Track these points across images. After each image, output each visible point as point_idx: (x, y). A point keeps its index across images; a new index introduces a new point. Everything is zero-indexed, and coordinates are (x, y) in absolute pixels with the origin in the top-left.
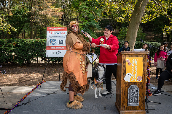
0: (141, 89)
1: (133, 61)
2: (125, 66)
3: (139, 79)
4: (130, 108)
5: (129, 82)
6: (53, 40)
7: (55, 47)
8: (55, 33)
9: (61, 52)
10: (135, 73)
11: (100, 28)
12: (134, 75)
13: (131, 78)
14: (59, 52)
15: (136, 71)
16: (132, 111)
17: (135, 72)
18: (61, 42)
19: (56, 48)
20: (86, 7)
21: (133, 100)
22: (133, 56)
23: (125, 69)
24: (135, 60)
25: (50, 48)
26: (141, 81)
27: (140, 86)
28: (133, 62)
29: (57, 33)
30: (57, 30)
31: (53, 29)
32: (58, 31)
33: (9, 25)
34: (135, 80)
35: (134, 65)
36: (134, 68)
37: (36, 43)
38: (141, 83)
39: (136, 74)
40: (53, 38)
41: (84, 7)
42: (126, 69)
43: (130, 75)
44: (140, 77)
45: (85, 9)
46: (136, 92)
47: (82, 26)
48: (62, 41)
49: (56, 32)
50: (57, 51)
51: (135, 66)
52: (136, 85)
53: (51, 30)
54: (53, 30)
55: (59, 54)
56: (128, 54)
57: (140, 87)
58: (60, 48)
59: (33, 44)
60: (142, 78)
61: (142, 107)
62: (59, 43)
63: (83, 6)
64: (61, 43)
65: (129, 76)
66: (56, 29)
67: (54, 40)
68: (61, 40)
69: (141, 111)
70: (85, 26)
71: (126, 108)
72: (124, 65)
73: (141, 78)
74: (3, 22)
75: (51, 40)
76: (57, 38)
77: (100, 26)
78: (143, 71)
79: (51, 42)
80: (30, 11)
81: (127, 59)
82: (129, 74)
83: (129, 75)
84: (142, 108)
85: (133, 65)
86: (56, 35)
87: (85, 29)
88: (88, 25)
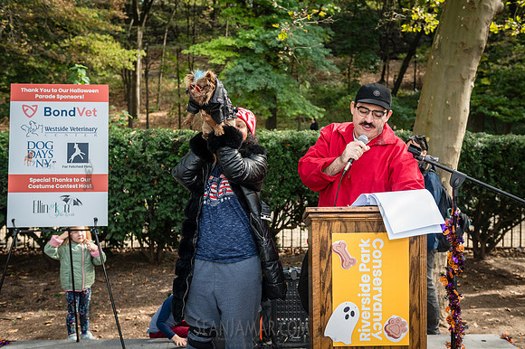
1: (363, 251)
2: (326, 274)
3: (394, 330)
5: (348, 343)
6: (40, 145)
7: (47, 176)
8: (47, 112)
9: (75, 203)
10: (373, 301)
11: (328, 57)
12: (371, 312)
13: (359, 325)
14: (66, 201)
15: (377, 292)
17: (375, 298)
18: (78, 153)
19: (55, 184)
22: (362, 225)
23: (327, 285)
24: (371, 243)
25: (24, 184)
26: (404, 340)
28: (365, 254)
29: (58, 113)
30: (61, 97)
31: (39, 93)
32: (63, 100)
34: (375, 335)
35: (368, 265)
36: (371, 282)
39: (378, 308)
40: (41, 137)
42: (331, 286)
43: (353, 314)
44: (398, 320)
48: (84, 147)
49: (54, 106)
50: (56, 198)
51: (372, 270)
53: (31, 97)
54: (38, 100)
55: (67, 210)
56: (340, 219)
58: (73, 183)
60: (407, 326)
62: (69, 157)
64: (77, 160)
65: (347, 317)
66: (56, 91)
67: (45, 145)
68: (80, 145)
72: (324, 267)
73: (404, 324)
75: (32, 145)
76: (61, 135)
77: (327, 52)
78: (413, 292)
79: (29, 157)
81: (338, 239)
82: (347, 309)
83: (349, 313)
86: (53, 121)
87: (251, 68)
88: (264, 42)
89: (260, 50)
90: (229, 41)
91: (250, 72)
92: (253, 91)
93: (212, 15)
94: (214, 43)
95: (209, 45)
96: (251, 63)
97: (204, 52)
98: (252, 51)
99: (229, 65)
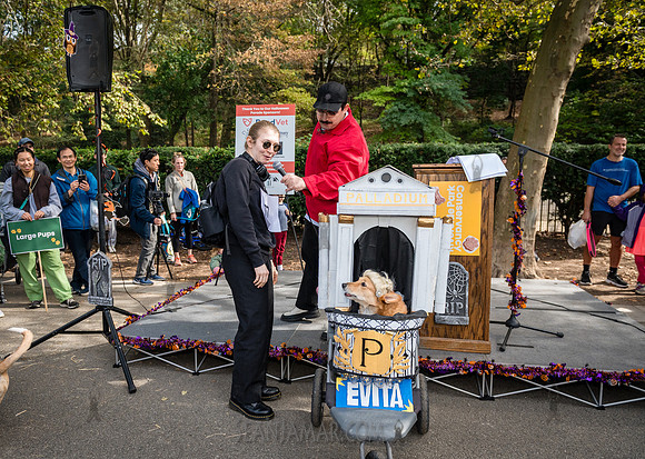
0: (477, 276)
1: (450, 193)
3: (469, 246)
4: (442, 331)
9: (275, 180)
10: (455, 227)
11: (464, 98)
12: (454, 234)
15: (458, 221)
16: (449, 340)
17: (457, 224)
20: (406, 19)
21: (450, 308)
22: (450, 176)
24: (455, 188)
26: (476, 252)
27: (474, 266)
28: (451, 195)
30: (266, 113)
31: (253, 111)
33: (145, 106)
34: (457, 248)
35: (453, 203)
36: (455, 213)
37: (216, 158)
38: (475, 258)
39: (459, 231)
41: (401, 19)
44: (473, 239)
45: (406, 27)
46: (460, 283)
47: (390, 94)
51: (456, 205)
52: (462, 263)
53: (248, 114)
54: (252, 115)
55: (270, 184)
57: (473, 270)
59: (208, 163)
60: (479, 243)
61: (480, 329)
63: (396, 17)
66: (262, 109)
69: (476, 342)
70: (402, 93)
71: (430, 330)
73: (477, 242)
74: (128, 99)
77: (463, 94)
78: (483, 222)
80: (208, 55)
84: (480, 332)
85: (449, 204)
87: (404, 108)
88: (414, 89)
89: (411, 94)
90: (389, 89)
91: (404, 111)
92: (406, 126)
93: (377, 72)
94: (377, 90)
95: (374, 92)
96: (404, 105)
97: (370, 98)
98: (405, 95)
99: (387, 107)
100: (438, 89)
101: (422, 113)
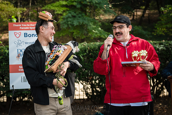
6: (23, 51)
29: (30, 36)
31: (22, 27)
32: (33, 30)
40: (23, 47)
49: (29, 32)
75: (19, 51)
79: (18, 56)
87: (75, 15)
89: (79, 6)
90: (64, 3)
91: (74, 17)
92: (77, 26)
94: (57, 3)
95: (55, 4)
96: (75, 13)
98: (75, 6)
99: (64, 14)
100: (96, 3)
101: (87, 18)
